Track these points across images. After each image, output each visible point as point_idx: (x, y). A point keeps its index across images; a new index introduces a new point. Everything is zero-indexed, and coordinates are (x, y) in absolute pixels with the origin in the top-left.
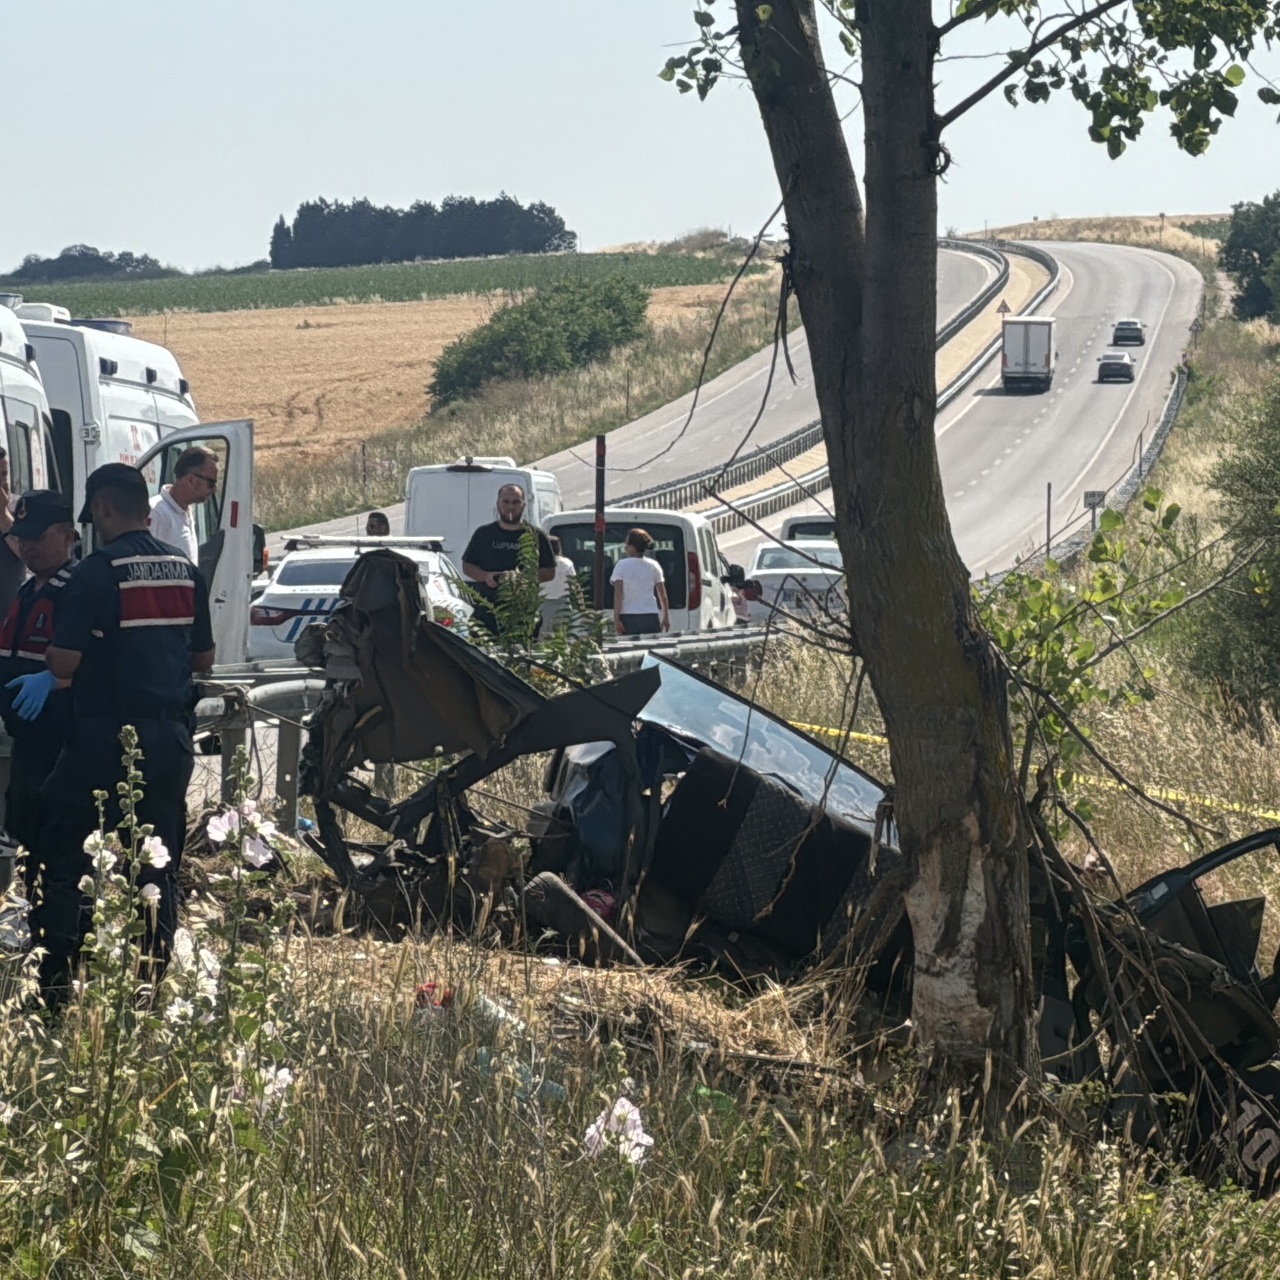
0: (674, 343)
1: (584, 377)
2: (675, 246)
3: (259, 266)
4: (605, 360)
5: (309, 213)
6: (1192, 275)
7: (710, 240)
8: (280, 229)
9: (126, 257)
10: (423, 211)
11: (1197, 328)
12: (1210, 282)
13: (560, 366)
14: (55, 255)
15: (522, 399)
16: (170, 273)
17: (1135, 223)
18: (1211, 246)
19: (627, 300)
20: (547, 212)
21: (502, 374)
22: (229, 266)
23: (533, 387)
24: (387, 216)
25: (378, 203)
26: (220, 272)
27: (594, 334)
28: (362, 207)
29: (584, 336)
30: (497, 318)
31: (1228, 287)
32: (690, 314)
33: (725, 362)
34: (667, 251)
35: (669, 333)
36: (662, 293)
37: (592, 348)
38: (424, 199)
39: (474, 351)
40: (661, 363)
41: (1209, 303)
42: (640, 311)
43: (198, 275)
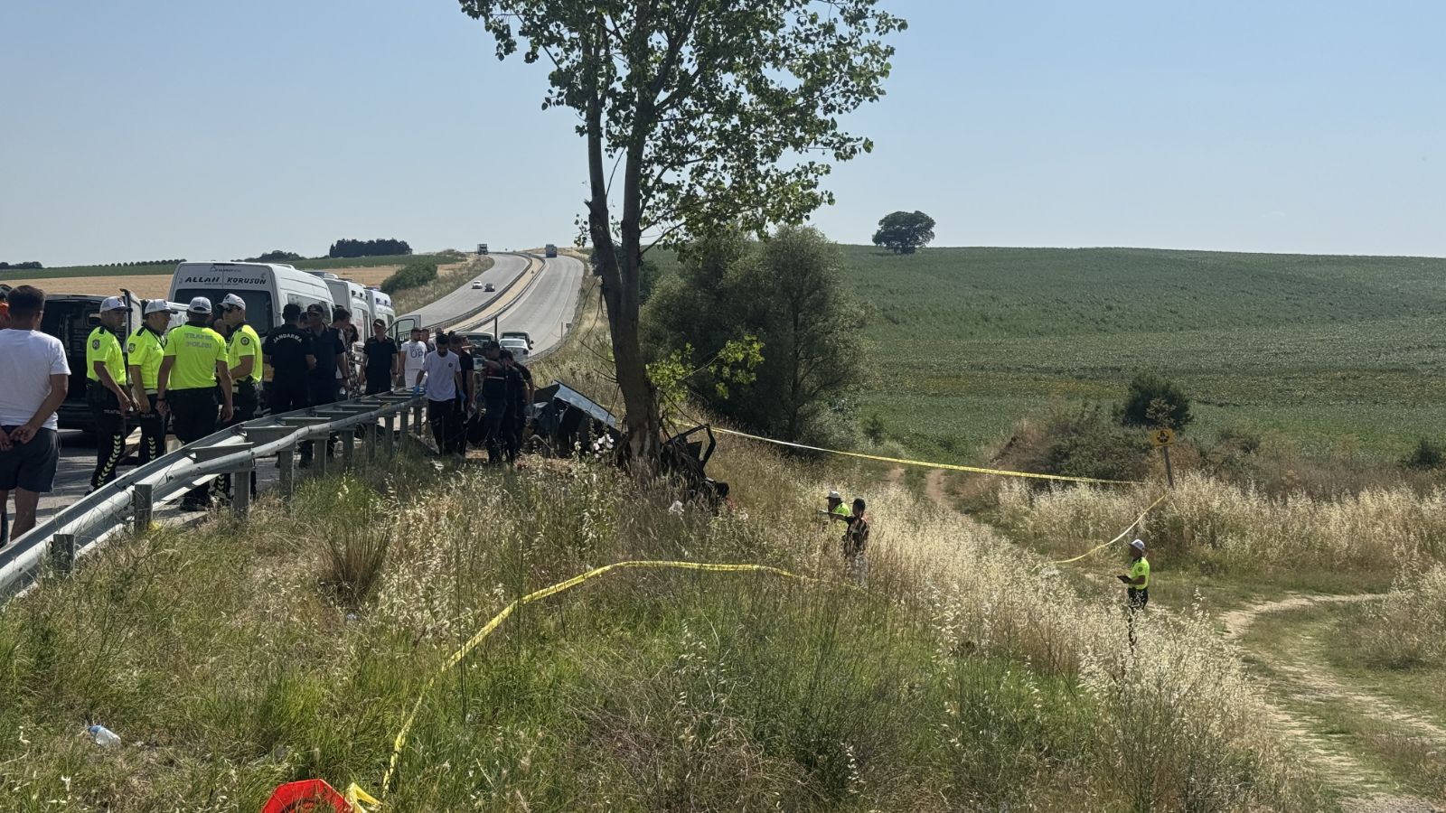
0: (445, 280)
1: (421, 289)
2: (441, 253)
3: (326, 257)
4: (426, 285)
5: (339, 243)
6: (581, 264)
7: (451, 252)
8: (332, 247)
9: (290, 254)
10: (371, 242)
11: (584, 278)
12: (586, 265)
13: (415, 286)
14: (271, 253)
15: (404, 295)
16: (303, 258)
17: (564, 249)
18: (587, 256)
19: (432, 268)
20: (404, 243)
21: (399, 288)
22: (319, 256)
23: (407, 291)
24: (362, 243)
25: (359, 240)
26: (317, 258)
27: (424, 277)
28: (354, 241)
29: (420, 278)
30: (397, 273)
31: (591, 269)
32: (448, 272)
33: (458, 286)
34: (439, 254)
35: (442, 277)
36: (440, 266)
37: (423, 281)
38: (372, 239)
39: (392, 281)
40: (441, 286)
41: (586, 271)
42: (435, 272)
43: (311, 259)
